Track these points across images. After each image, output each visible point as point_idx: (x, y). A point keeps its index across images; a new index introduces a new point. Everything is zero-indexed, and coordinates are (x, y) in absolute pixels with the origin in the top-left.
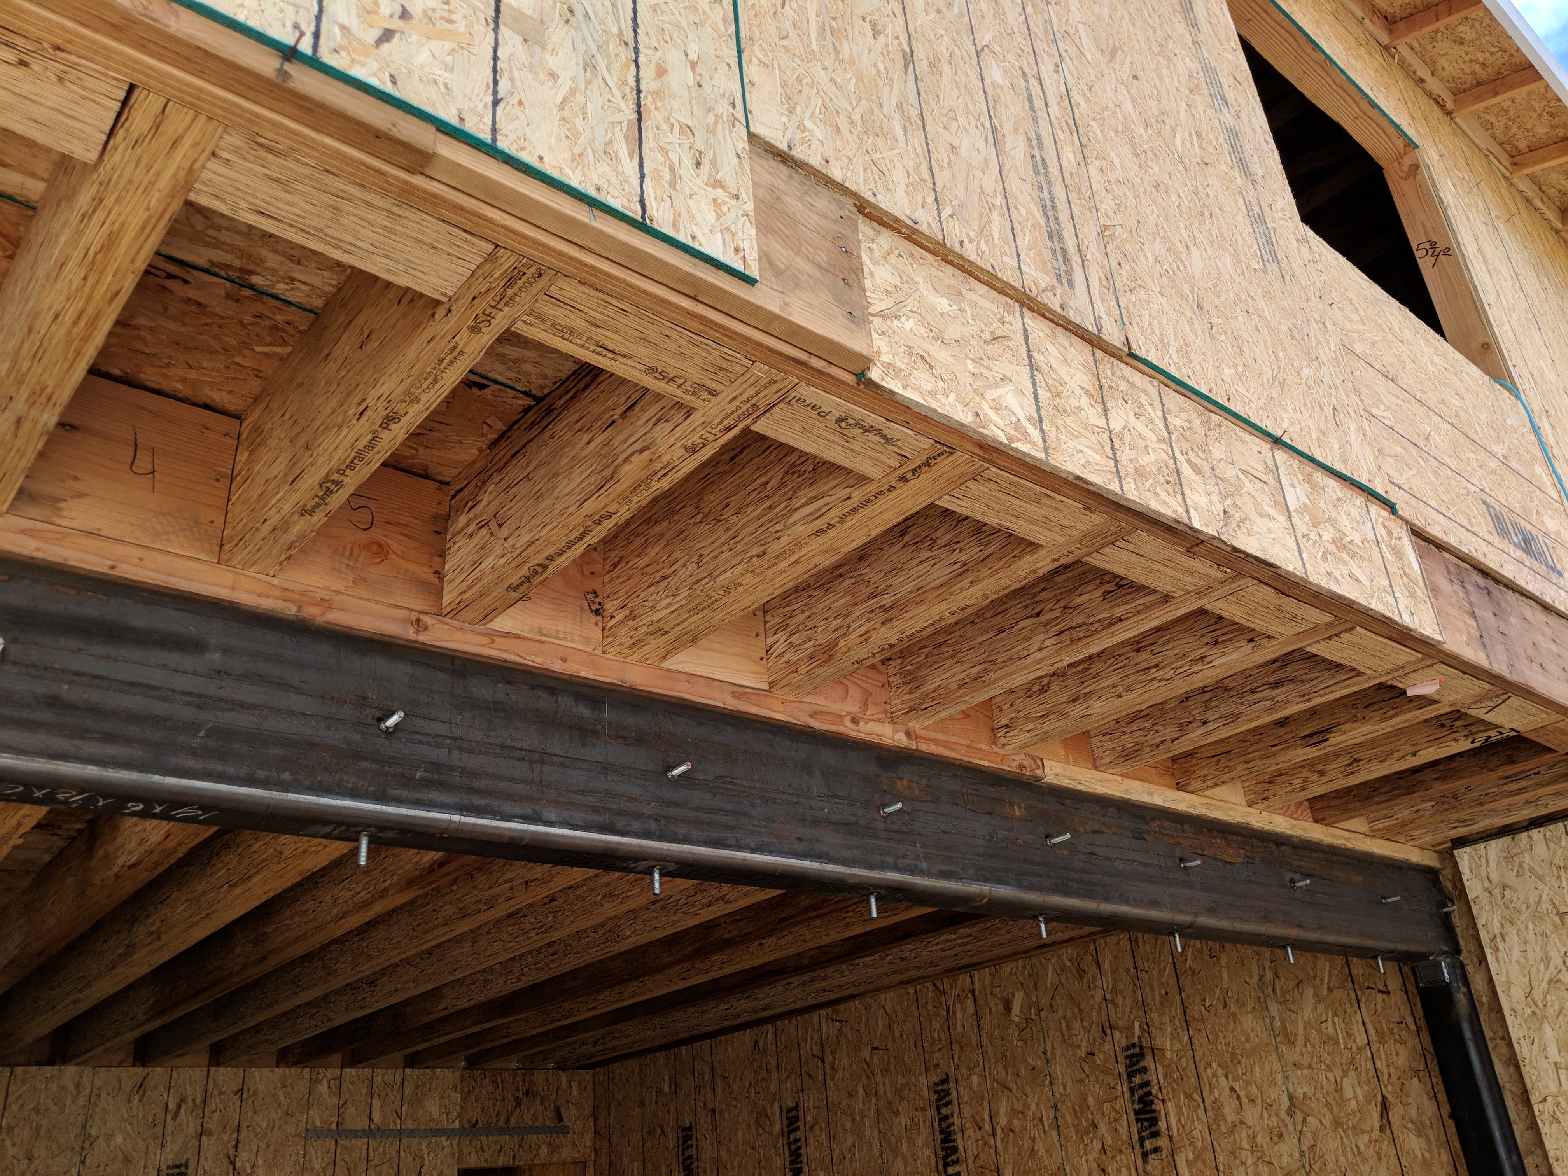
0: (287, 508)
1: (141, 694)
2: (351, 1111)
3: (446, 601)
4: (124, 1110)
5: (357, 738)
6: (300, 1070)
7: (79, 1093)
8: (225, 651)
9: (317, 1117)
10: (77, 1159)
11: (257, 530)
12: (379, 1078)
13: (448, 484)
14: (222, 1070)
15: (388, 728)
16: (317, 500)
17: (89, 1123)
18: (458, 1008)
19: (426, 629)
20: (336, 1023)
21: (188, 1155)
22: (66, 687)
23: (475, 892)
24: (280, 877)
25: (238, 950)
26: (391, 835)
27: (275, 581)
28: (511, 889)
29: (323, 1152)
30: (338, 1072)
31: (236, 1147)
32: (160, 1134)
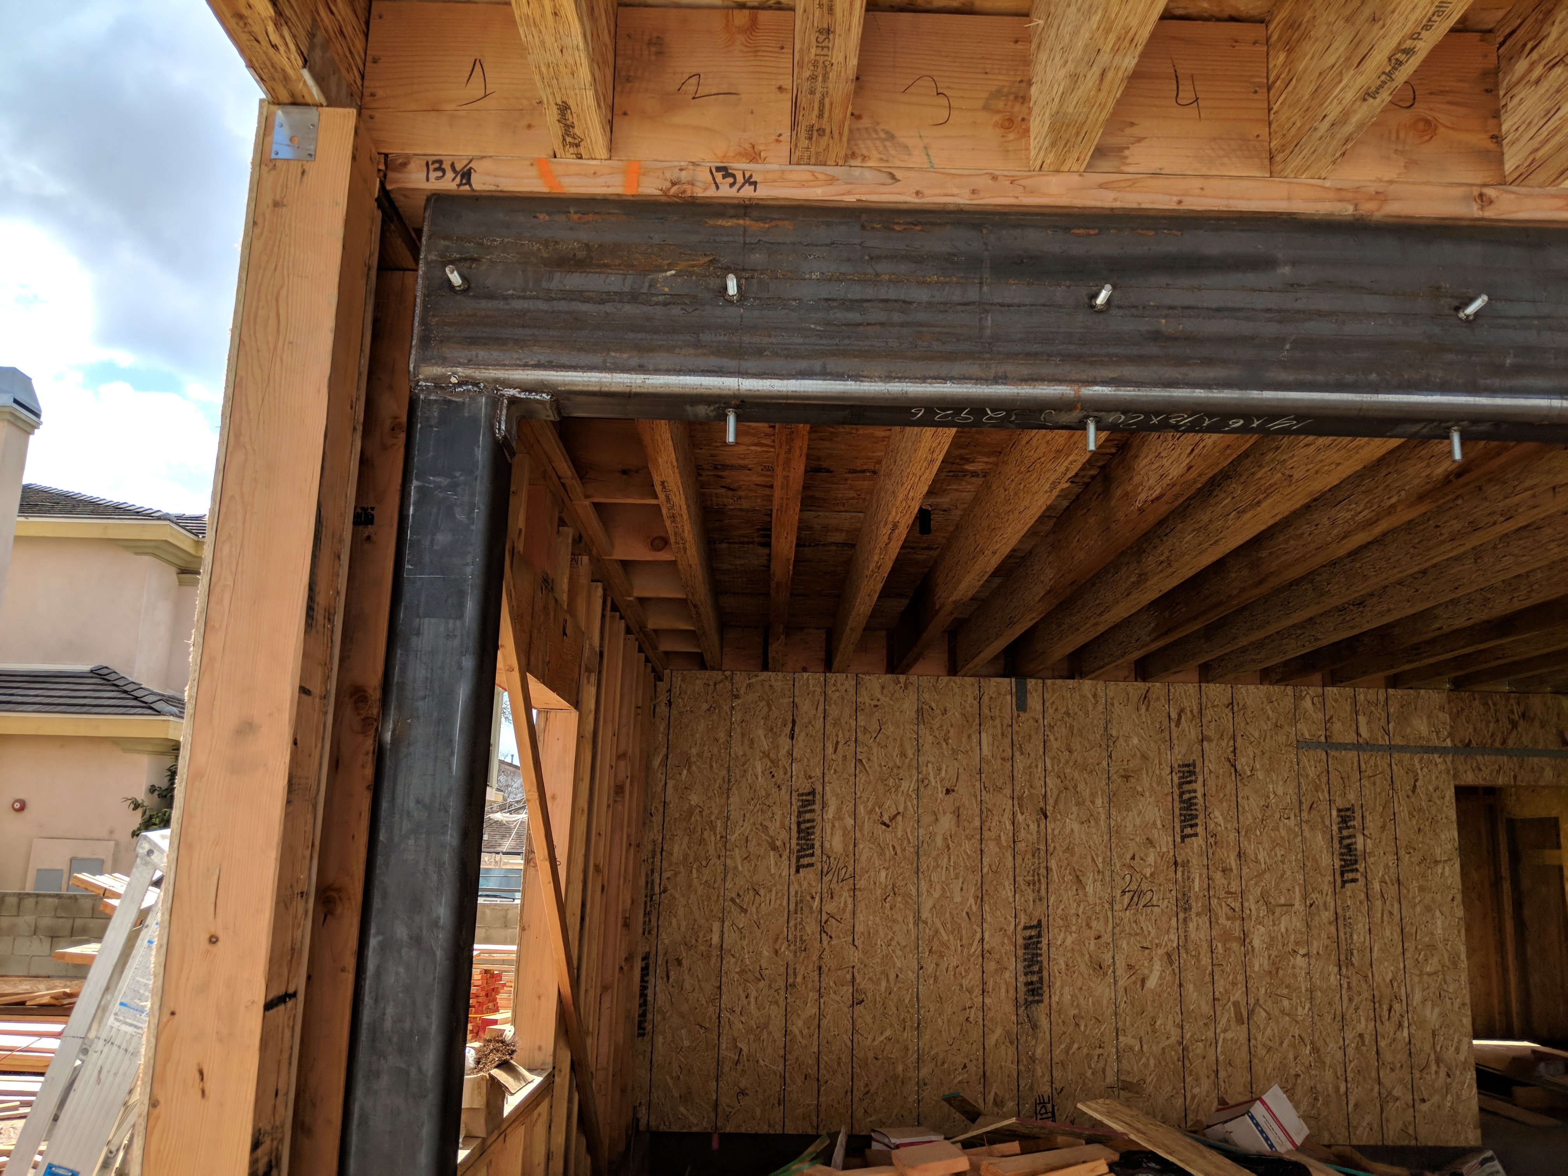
0: (1350, 95)
1: (1226, 317)
2: (1337, 726)
3: (1509, 166)
4: (1134, 716)
5: (1437, 330)
6: (1283, 688)
7: (1097, 702)
8: (1294, 263)
9: (1305, 730)
10: (1105, 754)
11: (1316, 129)
12: (1362, 697)
13: (1490, 31)
14: (1211, 685)
15: (1468, 316)
16: (1383, 77)
17: (1109, 725)
18: (1455, 627)
19: (1491, 202)
20: (1324, 643)
21: (1194, 757)
22: (1164, 321)
23: (1486, 504)
24: (1290, 500)
25: (1233, 575)
26: (1483, 428)
27: (1328, 184)
28: (1534, 496)
29: (1315, 762)
30: (1319, 690)
31: (1234, 751)
32: (1168, 738)
